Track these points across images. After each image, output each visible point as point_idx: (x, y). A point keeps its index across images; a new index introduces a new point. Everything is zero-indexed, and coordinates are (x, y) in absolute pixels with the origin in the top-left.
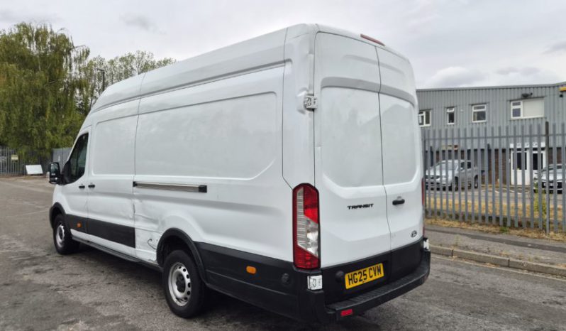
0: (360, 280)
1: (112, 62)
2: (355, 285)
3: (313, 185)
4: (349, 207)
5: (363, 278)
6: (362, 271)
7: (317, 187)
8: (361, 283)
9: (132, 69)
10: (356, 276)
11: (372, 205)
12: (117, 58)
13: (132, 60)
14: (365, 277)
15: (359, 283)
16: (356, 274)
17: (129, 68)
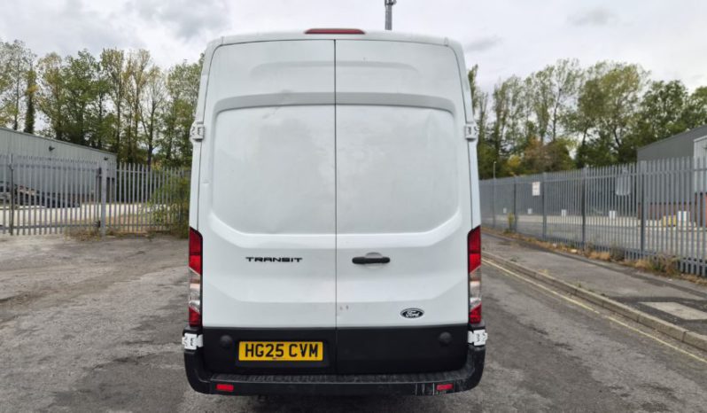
0: (268, 355)
1: (529, 81)
2: (255, 358)
3: (196, 229)
4: (250, 259)
5: (274, 353)
6: (275, 344)
7: (200, 231)
8: (270, 359)
9: (551, 84)
10: (260, 349)
11: (298, 260)
12: (533, 74)
13: (551, 73)
14: (280, 353)
15: (264, 358)
16: (262, 346)
17: (548, 83)
